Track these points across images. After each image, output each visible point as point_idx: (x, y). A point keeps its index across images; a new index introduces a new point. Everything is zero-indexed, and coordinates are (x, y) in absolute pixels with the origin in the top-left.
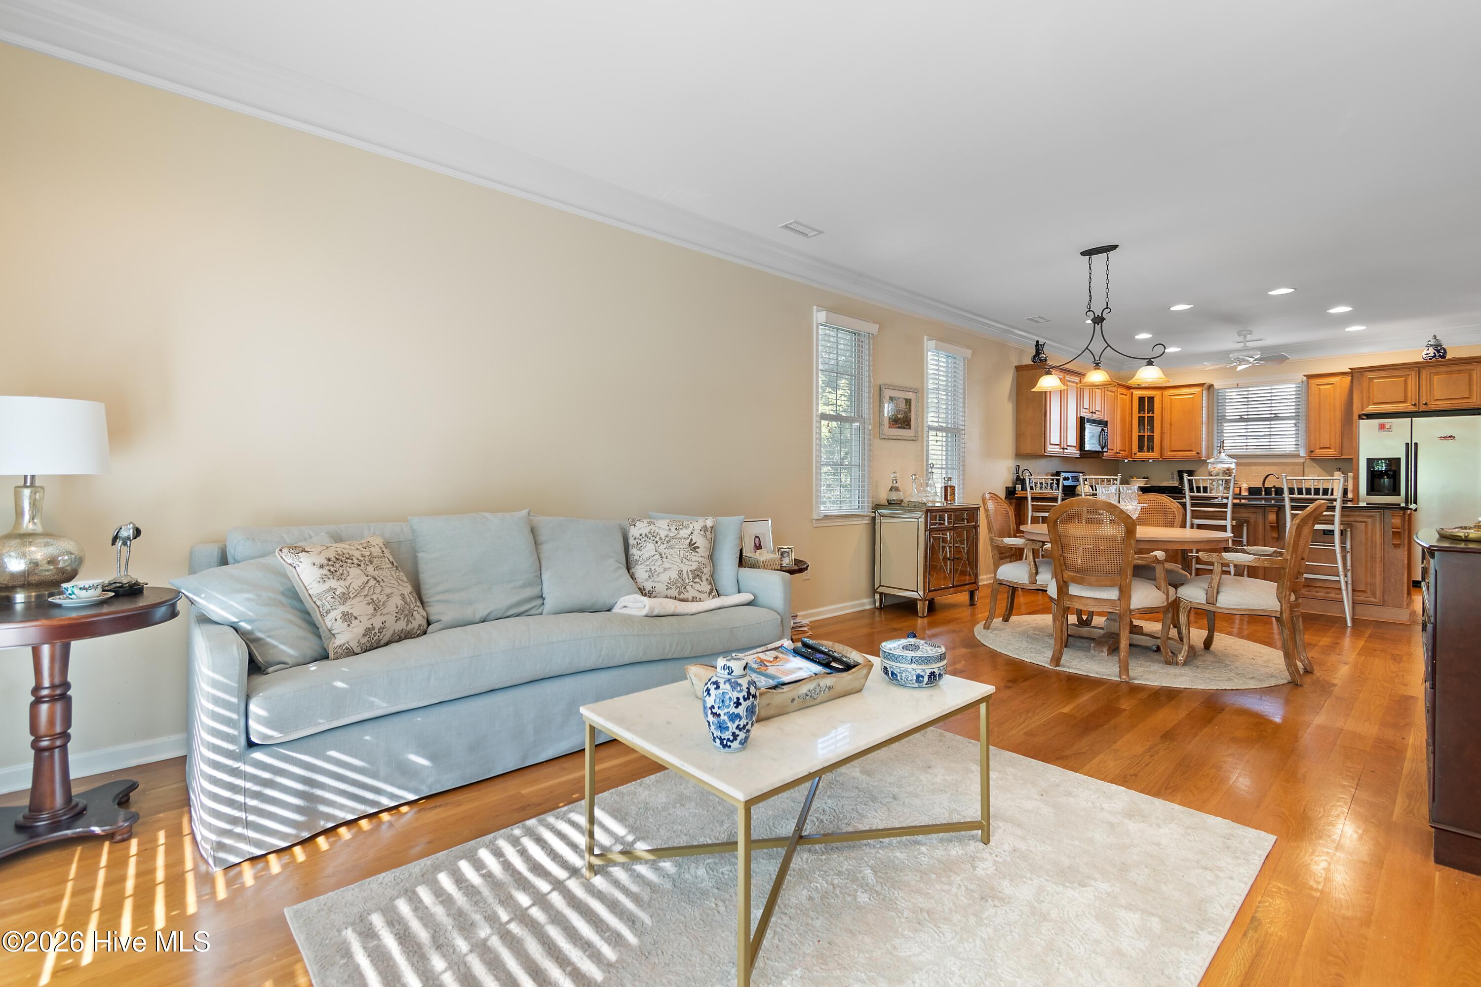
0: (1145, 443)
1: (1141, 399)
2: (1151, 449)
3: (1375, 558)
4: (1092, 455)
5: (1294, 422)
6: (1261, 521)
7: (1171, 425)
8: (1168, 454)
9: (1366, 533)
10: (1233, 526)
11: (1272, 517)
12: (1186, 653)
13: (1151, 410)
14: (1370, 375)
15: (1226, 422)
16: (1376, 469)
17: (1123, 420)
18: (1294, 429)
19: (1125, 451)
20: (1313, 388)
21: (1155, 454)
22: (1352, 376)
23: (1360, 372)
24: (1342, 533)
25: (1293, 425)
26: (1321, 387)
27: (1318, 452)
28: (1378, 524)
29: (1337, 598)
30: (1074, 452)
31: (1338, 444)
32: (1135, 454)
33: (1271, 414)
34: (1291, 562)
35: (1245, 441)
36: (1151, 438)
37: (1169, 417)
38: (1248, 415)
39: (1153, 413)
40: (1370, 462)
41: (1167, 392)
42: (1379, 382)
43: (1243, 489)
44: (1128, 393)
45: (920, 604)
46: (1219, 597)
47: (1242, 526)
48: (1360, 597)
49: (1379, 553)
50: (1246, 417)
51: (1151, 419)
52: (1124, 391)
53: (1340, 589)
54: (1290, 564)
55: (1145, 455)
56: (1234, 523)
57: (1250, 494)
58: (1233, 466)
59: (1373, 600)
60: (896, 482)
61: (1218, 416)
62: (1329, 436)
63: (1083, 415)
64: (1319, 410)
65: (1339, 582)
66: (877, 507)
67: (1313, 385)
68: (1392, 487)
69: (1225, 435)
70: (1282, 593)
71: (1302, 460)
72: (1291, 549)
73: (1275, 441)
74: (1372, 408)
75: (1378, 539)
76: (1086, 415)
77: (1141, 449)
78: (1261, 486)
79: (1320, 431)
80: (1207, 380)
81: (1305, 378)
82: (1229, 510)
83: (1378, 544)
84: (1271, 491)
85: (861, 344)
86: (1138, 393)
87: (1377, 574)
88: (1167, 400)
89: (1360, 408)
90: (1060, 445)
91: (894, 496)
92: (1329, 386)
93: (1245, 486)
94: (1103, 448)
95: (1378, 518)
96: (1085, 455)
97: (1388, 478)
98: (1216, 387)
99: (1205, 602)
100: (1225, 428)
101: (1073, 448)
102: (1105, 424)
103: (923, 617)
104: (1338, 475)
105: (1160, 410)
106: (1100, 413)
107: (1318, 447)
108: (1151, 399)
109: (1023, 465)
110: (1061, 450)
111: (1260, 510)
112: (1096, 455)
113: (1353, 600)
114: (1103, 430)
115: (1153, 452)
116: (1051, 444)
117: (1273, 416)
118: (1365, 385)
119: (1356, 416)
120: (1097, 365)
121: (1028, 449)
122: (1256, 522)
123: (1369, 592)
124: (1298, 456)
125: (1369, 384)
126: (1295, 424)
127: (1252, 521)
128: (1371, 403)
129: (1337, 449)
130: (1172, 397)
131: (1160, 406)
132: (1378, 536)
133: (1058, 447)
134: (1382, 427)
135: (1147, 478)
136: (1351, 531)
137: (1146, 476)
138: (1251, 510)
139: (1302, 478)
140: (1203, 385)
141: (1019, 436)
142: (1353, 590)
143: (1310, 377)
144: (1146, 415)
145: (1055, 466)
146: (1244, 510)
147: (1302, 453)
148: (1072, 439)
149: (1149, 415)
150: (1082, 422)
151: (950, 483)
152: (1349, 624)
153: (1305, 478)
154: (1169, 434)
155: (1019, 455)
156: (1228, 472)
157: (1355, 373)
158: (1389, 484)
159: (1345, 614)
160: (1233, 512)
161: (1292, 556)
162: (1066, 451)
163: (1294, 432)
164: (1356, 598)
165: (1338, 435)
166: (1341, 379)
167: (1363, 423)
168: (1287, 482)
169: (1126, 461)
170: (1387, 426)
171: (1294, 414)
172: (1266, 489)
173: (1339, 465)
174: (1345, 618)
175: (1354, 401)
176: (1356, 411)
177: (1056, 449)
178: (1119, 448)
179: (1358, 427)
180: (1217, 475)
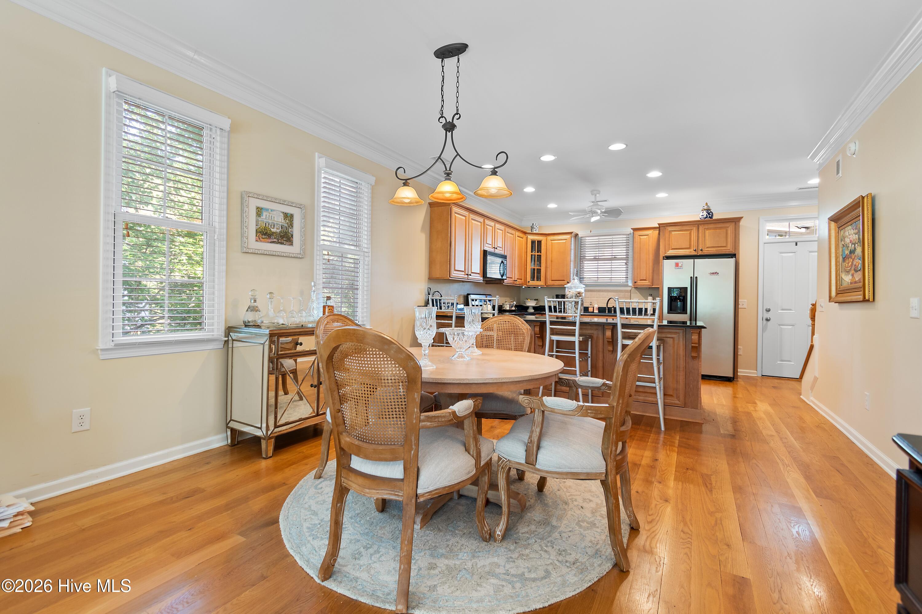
0: (536, 274)
1: (533, 242)
2: (539, 279)
3: (680, 368)
4: (497, 282)
5: (625, 261)
6: (601, 336)
7: (552, 261)
8: (550, 283)
9: (674, 347)
10: (580, 342)
11: (608, 333)
12: (505, 526)
13: (539, 250)
14: (670, 229)
15: (586, 261)
16: (673, 295)
17: (520, 257)
18: (625, 266)
19: (521, 279)
20: (637, 238)
21: (541, 283)
22: (659, 230)
23: (664, 226)
24: (658, 347)
25: (624, 264)
26: (641, 237)
27: (640, 283)
28: (681, 339)
29: (653, 401)
30: (479, 278)
31: (650, 278)
32: (529, 282)
33: (612, 255)
34: (617, 410)
35: (597, 274)
36: (539, 271)
37: (551, 257)
38: (599, 256)
39: (541, 253)
40: (670, 289)
41: (550, 238)
42: (676, 234)
43: (595, 309)
44: (525, 237)
45: (263, 443)
46: (539, 456)
47: (588, 341)
48: (669, 400)
49: (682, 363)
50: (597, 257)
51: (539, 257)
52: (521, 235)
53: (656, 394)
54: (616, 413)
55: (535, 283)
56: (581, 339)
57: (599, 312)
58: (582, 290)
59: (678, 402)
60: (255, 301)
61: (581, 256)
62: (646, 271)
63: (486, 249)
64: (640, 253)
65: (655, 388)
66: (229, 330)
67: (637, 235)
68: (682, 308)
69: (585, 270)
70: (607, 449)
71: (629, 289)
72: (617, 393)
73: (614, 275)
74: (671, 253)
75: (681, 352)
76: (488, 248)
77: (533, 278)
78: (605, 306)
79: (640, 269)
80: (575, 230)
81: (632, 231)
82: (577, 328)
83: (681, 356)
84: (612, 310)
85: (212, 140)
86: (531, 237)
87: (681, 381)
88: (549, 243)
89: (664, 252)
90: (464, 271)
91: (250, 317)
92: (646, 237)
93: (596, 306)
94: (502, 276)
95: (681, 334)
96: (489, 281)
97: (680, 301)
98: (580, 236)
99: (523, 461)
100: (585, 265)
101: (478, 275)
102: (505, 257)
103: (267, 458)
104: (650, 299)
105: (545, 250)
106: (501, 249)
107: (639, 279)
108: (539, 242)
109: (435, 287)
110: (466, 276)
111: (601, 327)
112: (499, 282)
113: (664, 402)
114: (502, 262)
115: (540, 281)
116: (455, 270)
117: (613, 257)
118: (667, 235)
119: (661, 258)
120: (448, 175)
121: (437, 274)
122: (597, 337)
123: (675, 396)
124: (627, 286)
125: (669, 235)
126: (626, 263)
127: (595, 336)
128: (670, 249)
129: (650, 281)
130: (553, 242)
131: (545, 247)
132: (681, 349)
133: (463, 273)
134: (677, 265)
135: (537, 300)
136: (663, 345)
137: (536, 298)
138: (595, 327)
139: (629, 301)
140: (571, 233)
141: (431, 263)
142: (665, 395)
143: (635, 230)
144: (536, 254)
145: (465, 289)
146: (589, 327)
147: (630, 284)
148: (476, 267)
149: (538, 254)
150: (485, 254)
151: (330, 303)
152: (663, 428)
153: (632, 301)
154: (550, 268)
155: (431, 279)
156: (579, 295)
157: (662, 227)
158: (681, 305)
159: (659, 414)
160: (580, 329)
161: (618, 402)
162: (470, 277)
163: (625, 269)
164: (666, 401)
165: (651, 271)
166: (653, 232)
167: (666, 262)
168: (619, 304)
169: (523, 287)
170: (680, 265)
171: (625, 257)
172: (608, 308)
173: (651, 292)
174: (659, 418)
175: (661, 247)
176: (662, 255)
177: (461, 275)
178: (516, 277)
179: (662, 266)
180: (571, 297)
